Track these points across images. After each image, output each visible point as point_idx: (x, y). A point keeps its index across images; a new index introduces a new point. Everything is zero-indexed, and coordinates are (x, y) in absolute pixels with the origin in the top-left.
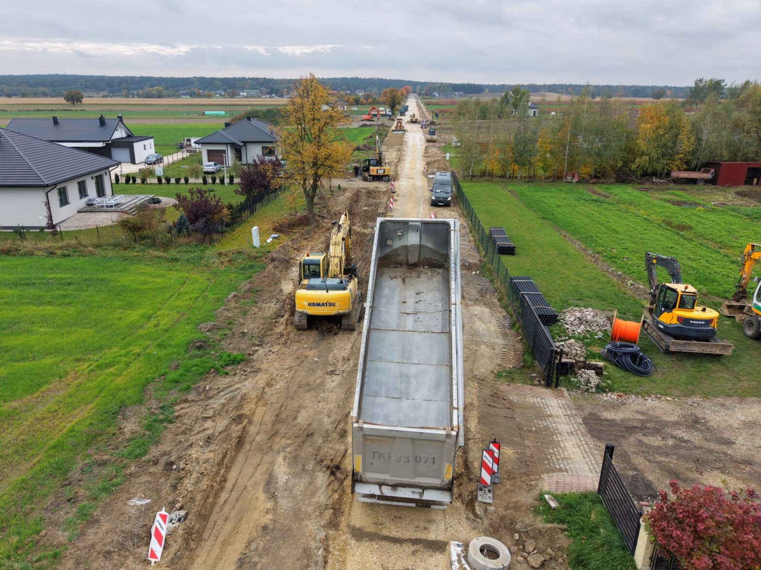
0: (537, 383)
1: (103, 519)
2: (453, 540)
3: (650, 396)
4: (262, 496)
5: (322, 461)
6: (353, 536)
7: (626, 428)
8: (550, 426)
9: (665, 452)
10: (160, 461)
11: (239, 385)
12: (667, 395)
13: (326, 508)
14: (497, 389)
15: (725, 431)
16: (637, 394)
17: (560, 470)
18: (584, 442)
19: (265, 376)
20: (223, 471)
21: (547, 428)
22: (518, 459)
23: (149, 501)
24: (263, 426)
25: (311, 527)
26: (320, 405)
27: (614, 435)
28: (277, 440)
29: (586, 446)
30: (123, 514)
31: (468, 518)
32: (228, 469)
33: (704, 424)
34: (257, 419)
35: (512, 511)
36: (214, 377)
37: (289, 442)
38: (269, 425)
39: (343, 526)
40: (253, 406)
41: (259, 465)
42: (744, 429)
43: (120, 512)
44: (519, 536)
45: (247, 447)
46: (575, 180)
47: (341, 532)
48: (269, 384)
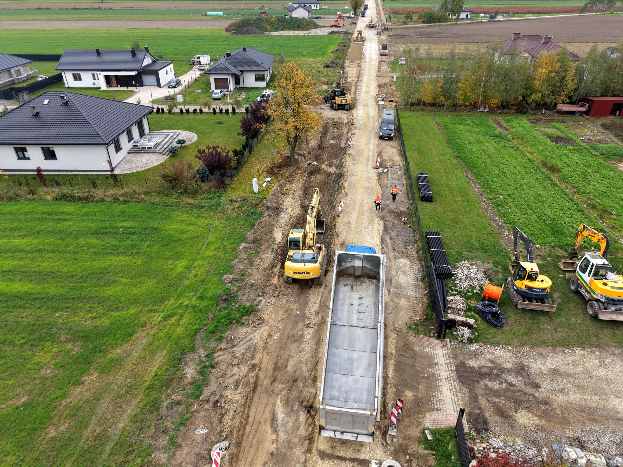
0: (432, 335)
1: (184, 444)
2: (373, 459)
3: (499, 346)
4: (270, 430)
5: (302, 402)
6: (320, 457)
7: (480, 374)
8: (436, 373)
9: (499, 394)
10: (210, 400)
11: (251, 336)
12: (509, 345)
13: (305, 440)
14: (408, 340)
15: (537, 377)
16: (492, 344)
17: (437, 410)
18: (453, 387)
19: (267, 328)
20: (246, 410)
21: (433, 374)
22: (414, 400)
23: (207, 430)
24: (268, 372)
25: (297, 454)
26: (301, 354)
27: (472, 380)
28: (276, 384)
29: (454, 390)
30: (194, 440)
31: (382, 444)
32: (249, 407)
33: (527, 371)
34: (264, 366)
35: (406, 441)
36: (236, 327)
37: (283, 386)
38: (271, 372)
39: (314, 449)
40: (261, 356)
41: (267, 405)
42: (549, 375)
43: (192, 439)
44: (409, 457)
45: (259, 389)
46: (486, 110)
47: (313, 455)
48: (270, 336)
